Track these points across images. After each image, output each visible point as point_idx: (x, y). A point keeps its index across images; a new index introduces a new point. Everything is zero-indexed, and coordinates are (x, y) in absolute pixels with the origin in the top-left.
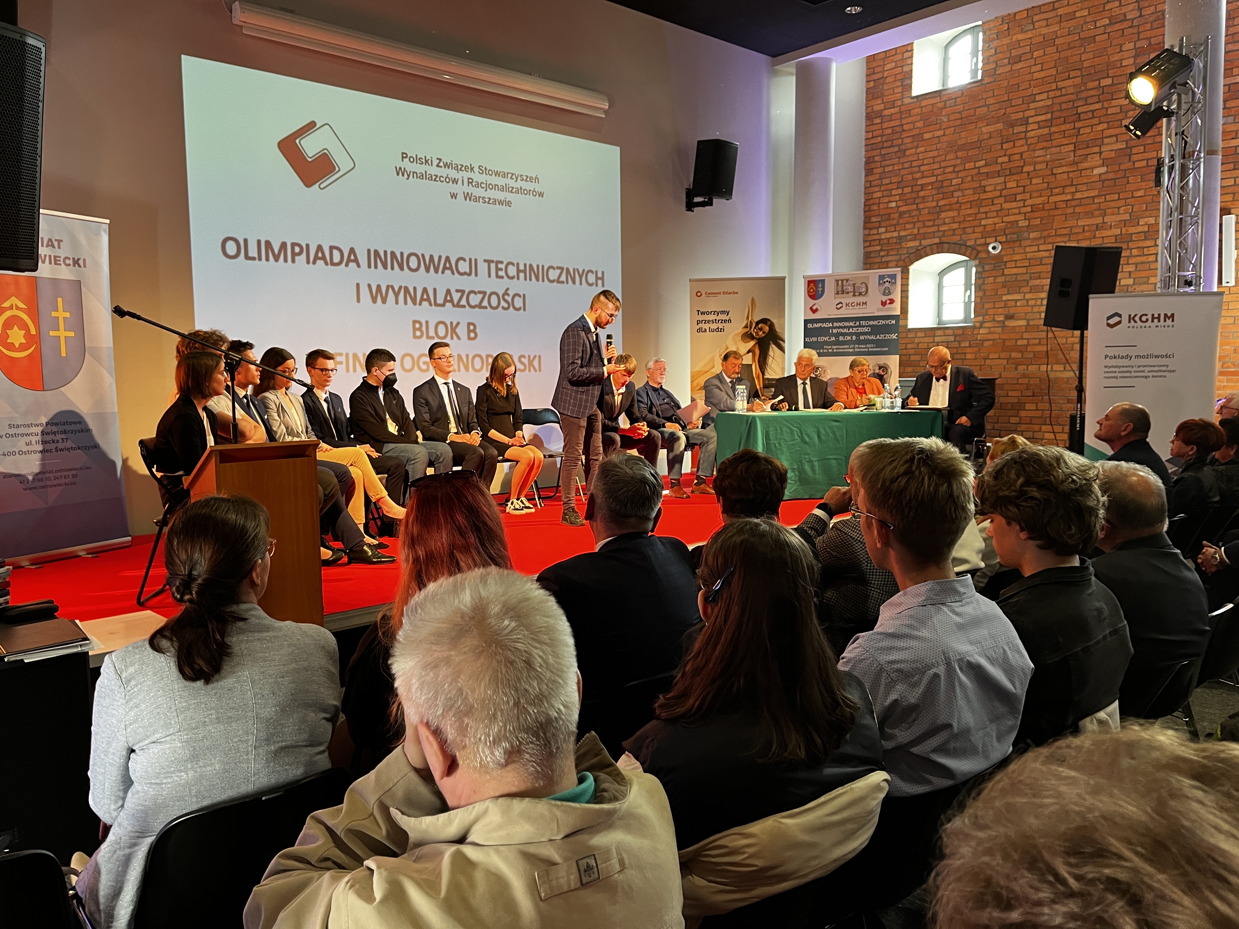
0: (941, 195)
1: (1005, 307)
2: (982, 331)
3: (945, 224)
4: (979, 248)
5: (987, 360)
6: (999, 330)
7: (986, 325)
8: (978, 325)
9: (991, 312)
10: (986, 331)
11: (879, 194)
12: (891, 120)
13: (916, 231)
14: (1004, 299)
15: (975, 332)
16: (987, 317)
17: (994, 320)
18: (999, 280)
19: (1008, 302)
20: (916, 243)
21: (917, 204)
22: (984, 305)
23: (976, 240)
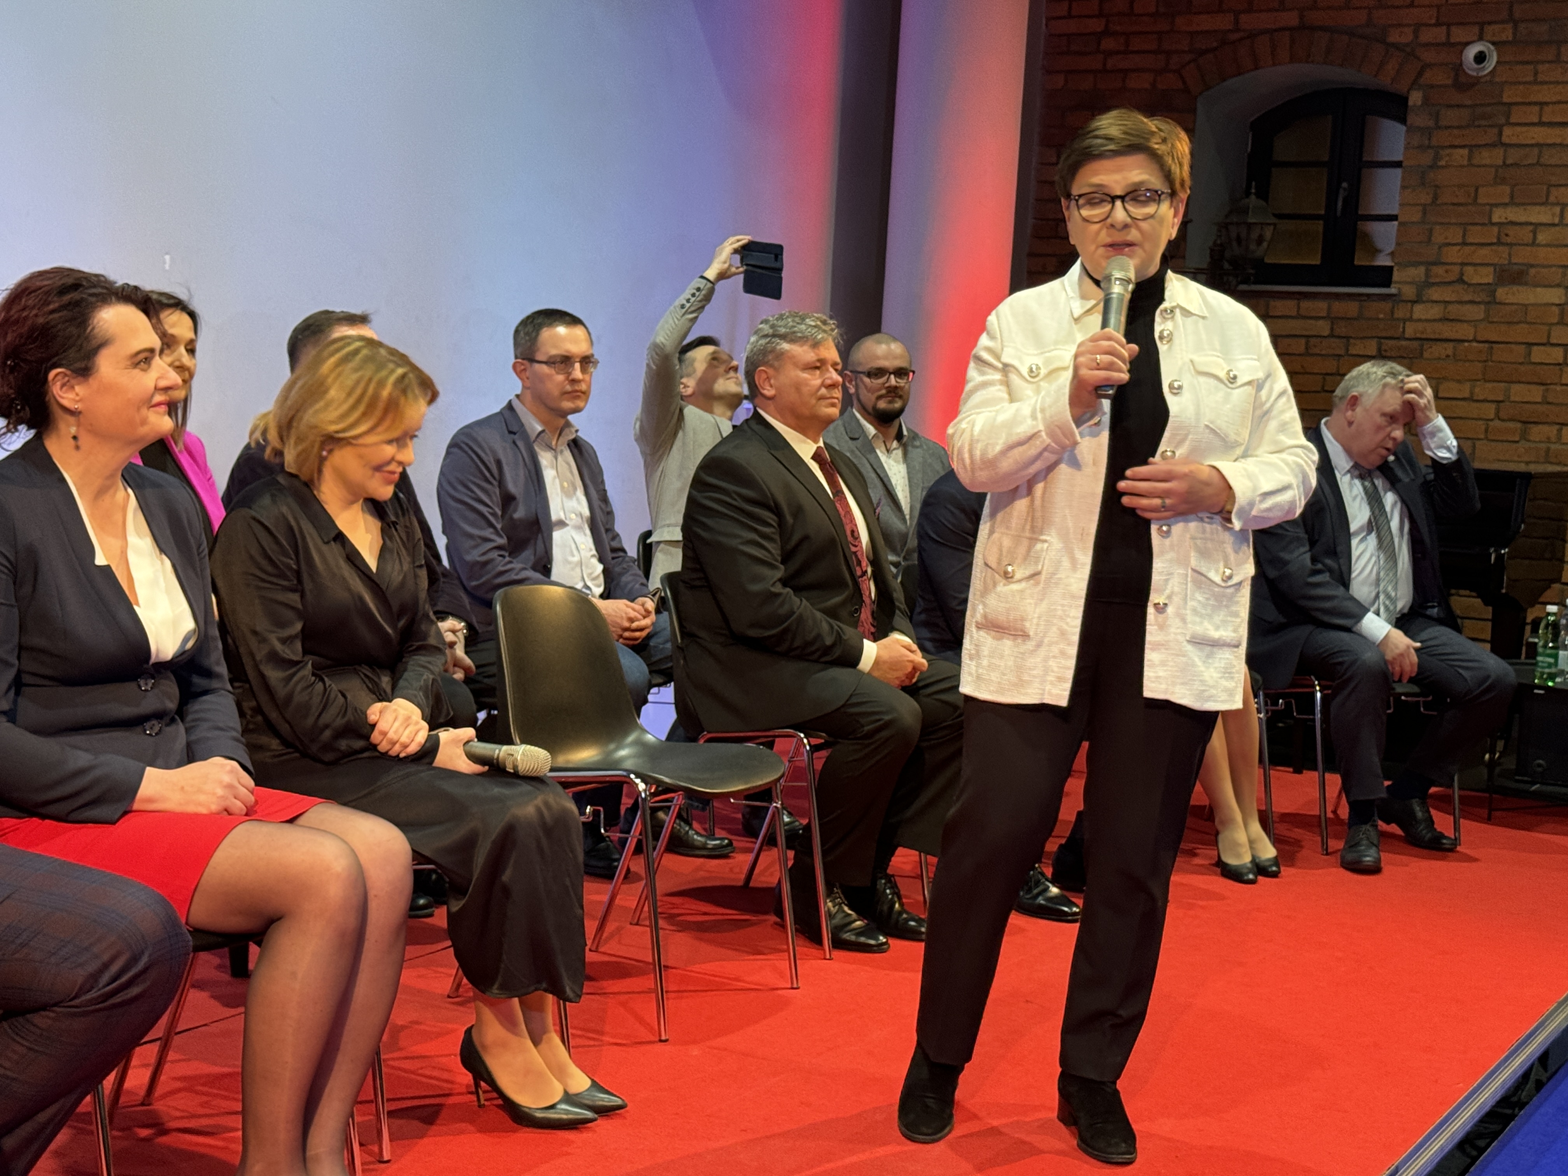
1: (1499, 243)
2: (1419, 311)
4: (1428, 56)
6: (1478, 312)
7: (1435, 294)
10: (1435, 312)
14: (1495, 219)
15: (1400, 313)
17: (1461, 280)
18: (1487, 157)
19: (1511, 231)
20: (1223, 22)
22: (1431, 231)
23: (1417, 28)
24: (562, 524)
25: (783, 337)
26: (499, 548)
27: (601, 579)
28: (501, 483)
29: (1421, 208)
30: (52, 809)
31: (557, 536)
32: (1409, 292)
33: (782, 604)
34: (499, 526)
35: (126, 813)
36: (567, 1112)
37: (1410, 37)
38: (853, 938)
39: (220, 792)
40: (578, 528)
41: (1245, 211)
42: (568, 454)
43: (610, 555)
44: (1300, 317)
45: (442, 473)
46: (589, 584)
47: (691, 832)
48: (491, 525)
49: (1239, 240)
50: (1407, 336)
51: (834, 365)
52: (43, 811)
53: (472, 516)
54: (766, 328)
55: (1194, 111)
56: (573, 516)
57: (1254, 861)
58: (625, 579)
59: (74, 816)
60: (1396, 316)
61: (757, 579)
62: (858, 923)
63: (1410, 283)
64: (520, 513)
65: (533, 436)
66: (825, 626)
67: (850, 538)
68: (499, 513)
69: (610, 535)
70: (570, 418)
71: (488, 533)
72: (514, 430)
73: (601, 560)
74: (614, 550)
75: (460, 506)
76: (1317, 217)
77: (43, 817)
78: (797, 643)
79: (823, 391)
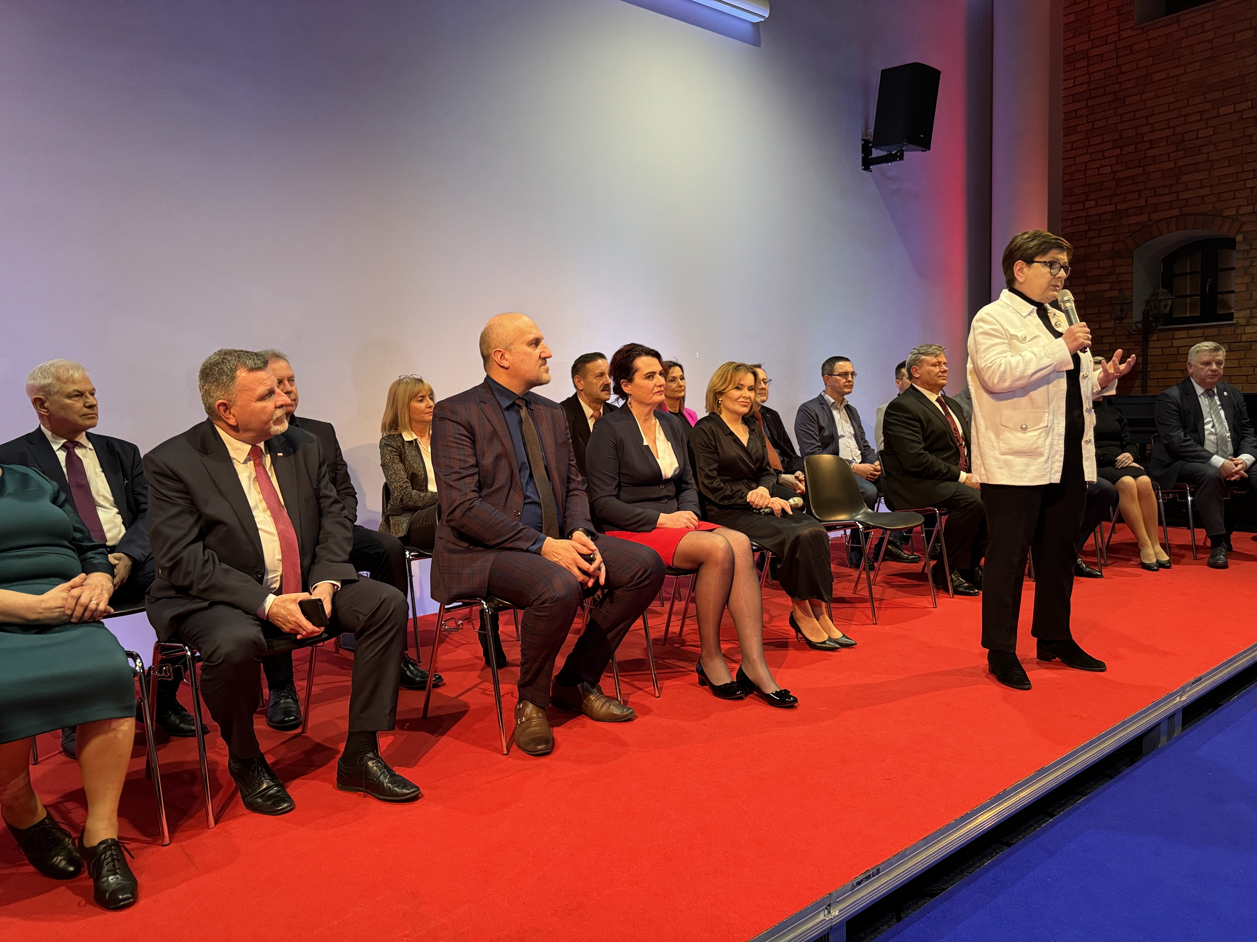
0: (1182, 152)
2: (1248, 329)
3: (1187, 190)
4: (1244, 219)
11: (1087, 158)
12: (1102, 61)
13: (1142, 202)
20: (1144, 218)
21: (1144, 167)
22: (1252, 294)
23: (1238, 208)
24: (842, 436)
25: (923, 354)
26: (818, 447)
27: (860, 457)
28: (818, 423)
29: (1245, 285)
30: (630, 527)
31: (841, 441)
32: (1242, 321)
33: (924, 457)
34: (818, 439)
35: (654, 529)
36: (829, 644)
37: (1235, 212)
38: (963, 590)
39: (685, 521)
40: (850, 438)
41: (1158, 294)
42: (844, 410)
43: (863, 448)
44: (1189, 337)
45: (796, 421)
46: (855, 458)
47: (902, 553)
48: (815, 439)
49: (1155, 306)
50: (1243, 341)
51: (945, 363)
52: (628, 528)
53: (806, 435)
54: (915, 351)
55: (1132, 257)
56: (847, 433)
57: (1158, 561)
58: (869, 457)
59: (637, 530)
60: (1237, 332)
61: (914, 448)
62: (966, 584)
63: (1243, 318)
64: (826, 433)
65: (830, 405)
66: (943, 465)
67: (954, 431)
68: (818, 434)
69: (863, 441)
70: (845, 397)
71: (813, 441)
72: (823, 403)
73: (859, 450)
74: (864, 446)
75: (802, 432)
76: (1197, 295)
77: (627, 530)
78: (931, 472)
79: (940, 374)
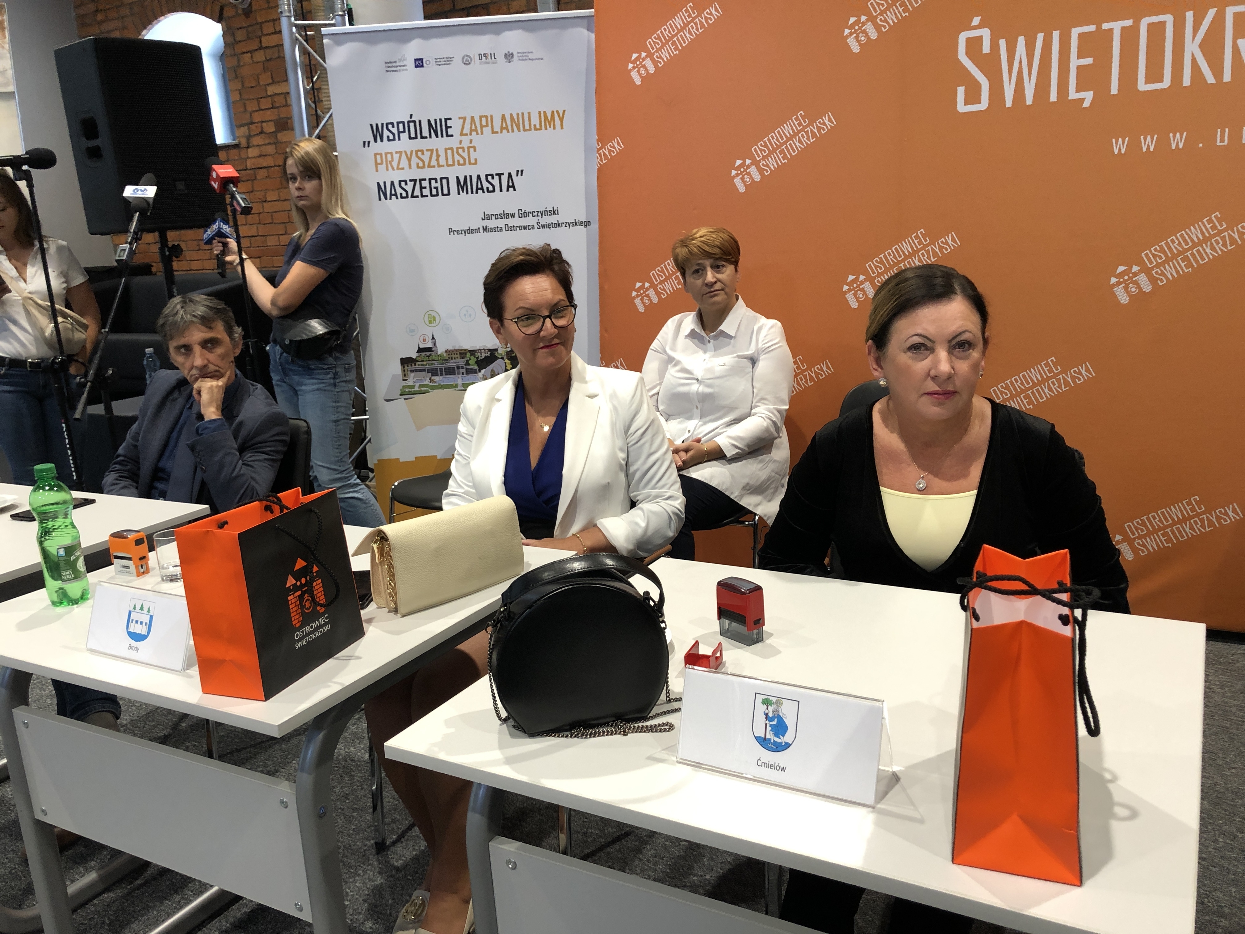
5: (264, 204)
8: (244, 143)
9: (257, 117)
16: (253, 127)
